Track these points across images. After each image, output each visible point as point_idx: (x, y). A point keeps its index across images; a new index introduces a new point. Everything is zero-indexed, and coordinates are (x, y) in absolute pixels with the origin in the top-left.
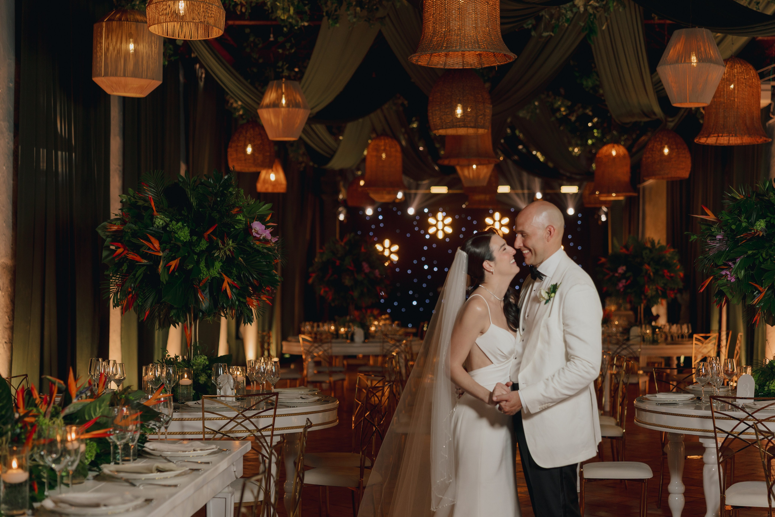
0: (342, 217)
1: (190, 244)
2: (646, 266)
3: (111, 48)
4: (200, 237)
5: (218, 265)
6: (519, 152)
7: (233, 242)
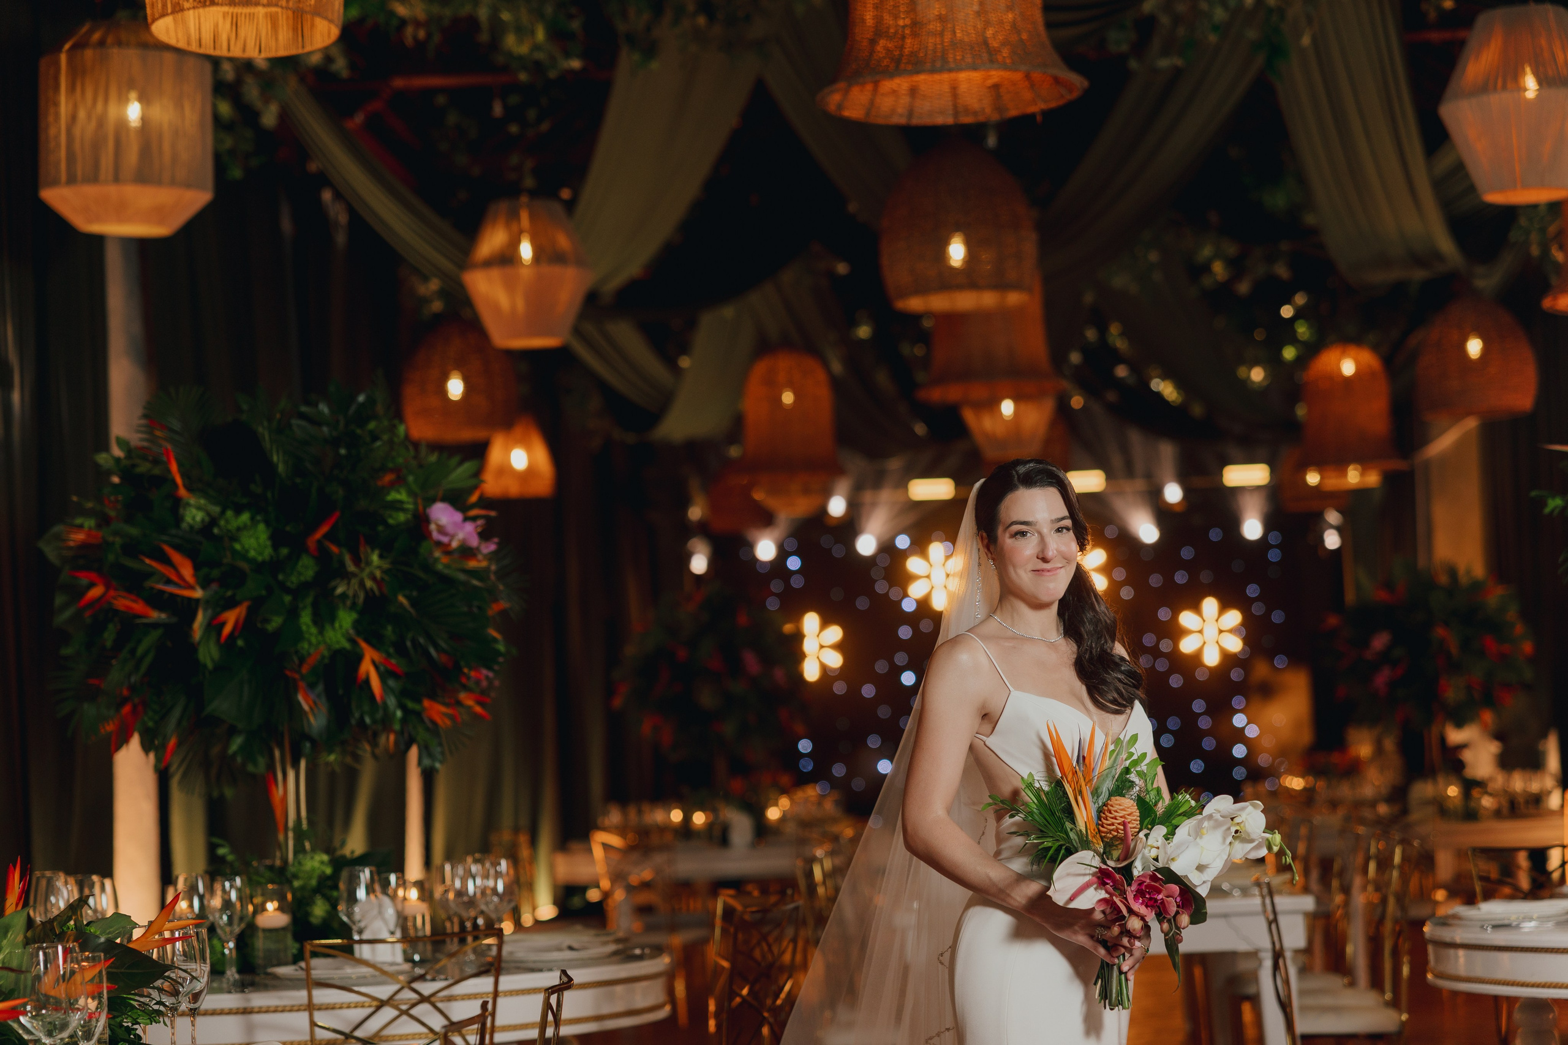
0: (699, 564)
1: (274, 566)
2: (1440, 632)
3: (82, 114)
4: (299, 548)
5: (346, 619)
6: (1118, 384)
7: (381, 556)
